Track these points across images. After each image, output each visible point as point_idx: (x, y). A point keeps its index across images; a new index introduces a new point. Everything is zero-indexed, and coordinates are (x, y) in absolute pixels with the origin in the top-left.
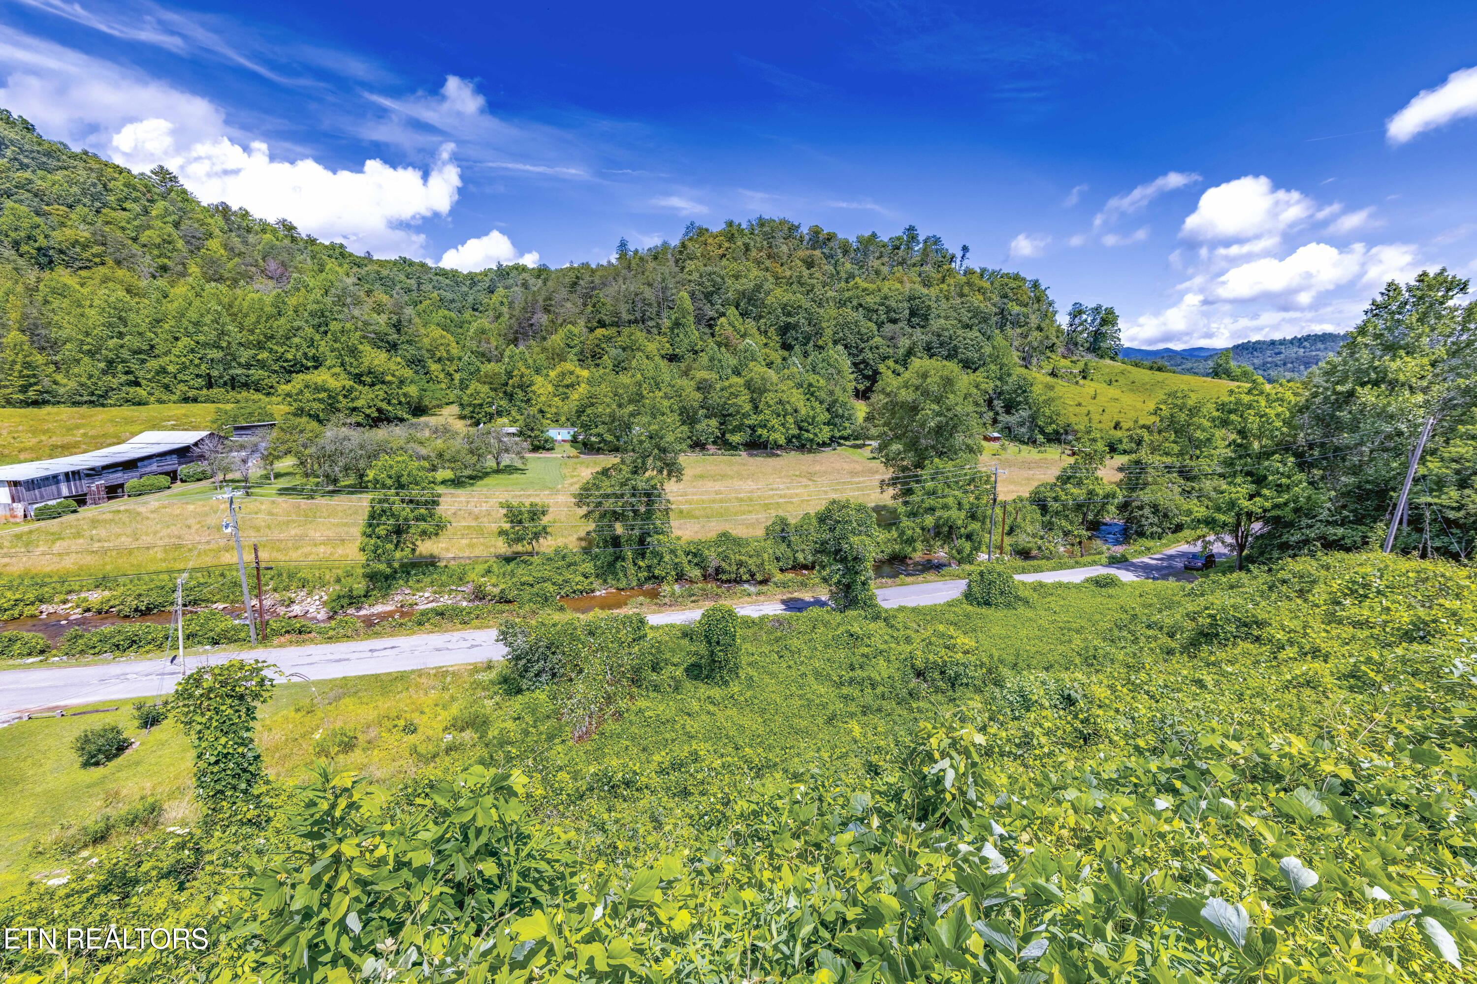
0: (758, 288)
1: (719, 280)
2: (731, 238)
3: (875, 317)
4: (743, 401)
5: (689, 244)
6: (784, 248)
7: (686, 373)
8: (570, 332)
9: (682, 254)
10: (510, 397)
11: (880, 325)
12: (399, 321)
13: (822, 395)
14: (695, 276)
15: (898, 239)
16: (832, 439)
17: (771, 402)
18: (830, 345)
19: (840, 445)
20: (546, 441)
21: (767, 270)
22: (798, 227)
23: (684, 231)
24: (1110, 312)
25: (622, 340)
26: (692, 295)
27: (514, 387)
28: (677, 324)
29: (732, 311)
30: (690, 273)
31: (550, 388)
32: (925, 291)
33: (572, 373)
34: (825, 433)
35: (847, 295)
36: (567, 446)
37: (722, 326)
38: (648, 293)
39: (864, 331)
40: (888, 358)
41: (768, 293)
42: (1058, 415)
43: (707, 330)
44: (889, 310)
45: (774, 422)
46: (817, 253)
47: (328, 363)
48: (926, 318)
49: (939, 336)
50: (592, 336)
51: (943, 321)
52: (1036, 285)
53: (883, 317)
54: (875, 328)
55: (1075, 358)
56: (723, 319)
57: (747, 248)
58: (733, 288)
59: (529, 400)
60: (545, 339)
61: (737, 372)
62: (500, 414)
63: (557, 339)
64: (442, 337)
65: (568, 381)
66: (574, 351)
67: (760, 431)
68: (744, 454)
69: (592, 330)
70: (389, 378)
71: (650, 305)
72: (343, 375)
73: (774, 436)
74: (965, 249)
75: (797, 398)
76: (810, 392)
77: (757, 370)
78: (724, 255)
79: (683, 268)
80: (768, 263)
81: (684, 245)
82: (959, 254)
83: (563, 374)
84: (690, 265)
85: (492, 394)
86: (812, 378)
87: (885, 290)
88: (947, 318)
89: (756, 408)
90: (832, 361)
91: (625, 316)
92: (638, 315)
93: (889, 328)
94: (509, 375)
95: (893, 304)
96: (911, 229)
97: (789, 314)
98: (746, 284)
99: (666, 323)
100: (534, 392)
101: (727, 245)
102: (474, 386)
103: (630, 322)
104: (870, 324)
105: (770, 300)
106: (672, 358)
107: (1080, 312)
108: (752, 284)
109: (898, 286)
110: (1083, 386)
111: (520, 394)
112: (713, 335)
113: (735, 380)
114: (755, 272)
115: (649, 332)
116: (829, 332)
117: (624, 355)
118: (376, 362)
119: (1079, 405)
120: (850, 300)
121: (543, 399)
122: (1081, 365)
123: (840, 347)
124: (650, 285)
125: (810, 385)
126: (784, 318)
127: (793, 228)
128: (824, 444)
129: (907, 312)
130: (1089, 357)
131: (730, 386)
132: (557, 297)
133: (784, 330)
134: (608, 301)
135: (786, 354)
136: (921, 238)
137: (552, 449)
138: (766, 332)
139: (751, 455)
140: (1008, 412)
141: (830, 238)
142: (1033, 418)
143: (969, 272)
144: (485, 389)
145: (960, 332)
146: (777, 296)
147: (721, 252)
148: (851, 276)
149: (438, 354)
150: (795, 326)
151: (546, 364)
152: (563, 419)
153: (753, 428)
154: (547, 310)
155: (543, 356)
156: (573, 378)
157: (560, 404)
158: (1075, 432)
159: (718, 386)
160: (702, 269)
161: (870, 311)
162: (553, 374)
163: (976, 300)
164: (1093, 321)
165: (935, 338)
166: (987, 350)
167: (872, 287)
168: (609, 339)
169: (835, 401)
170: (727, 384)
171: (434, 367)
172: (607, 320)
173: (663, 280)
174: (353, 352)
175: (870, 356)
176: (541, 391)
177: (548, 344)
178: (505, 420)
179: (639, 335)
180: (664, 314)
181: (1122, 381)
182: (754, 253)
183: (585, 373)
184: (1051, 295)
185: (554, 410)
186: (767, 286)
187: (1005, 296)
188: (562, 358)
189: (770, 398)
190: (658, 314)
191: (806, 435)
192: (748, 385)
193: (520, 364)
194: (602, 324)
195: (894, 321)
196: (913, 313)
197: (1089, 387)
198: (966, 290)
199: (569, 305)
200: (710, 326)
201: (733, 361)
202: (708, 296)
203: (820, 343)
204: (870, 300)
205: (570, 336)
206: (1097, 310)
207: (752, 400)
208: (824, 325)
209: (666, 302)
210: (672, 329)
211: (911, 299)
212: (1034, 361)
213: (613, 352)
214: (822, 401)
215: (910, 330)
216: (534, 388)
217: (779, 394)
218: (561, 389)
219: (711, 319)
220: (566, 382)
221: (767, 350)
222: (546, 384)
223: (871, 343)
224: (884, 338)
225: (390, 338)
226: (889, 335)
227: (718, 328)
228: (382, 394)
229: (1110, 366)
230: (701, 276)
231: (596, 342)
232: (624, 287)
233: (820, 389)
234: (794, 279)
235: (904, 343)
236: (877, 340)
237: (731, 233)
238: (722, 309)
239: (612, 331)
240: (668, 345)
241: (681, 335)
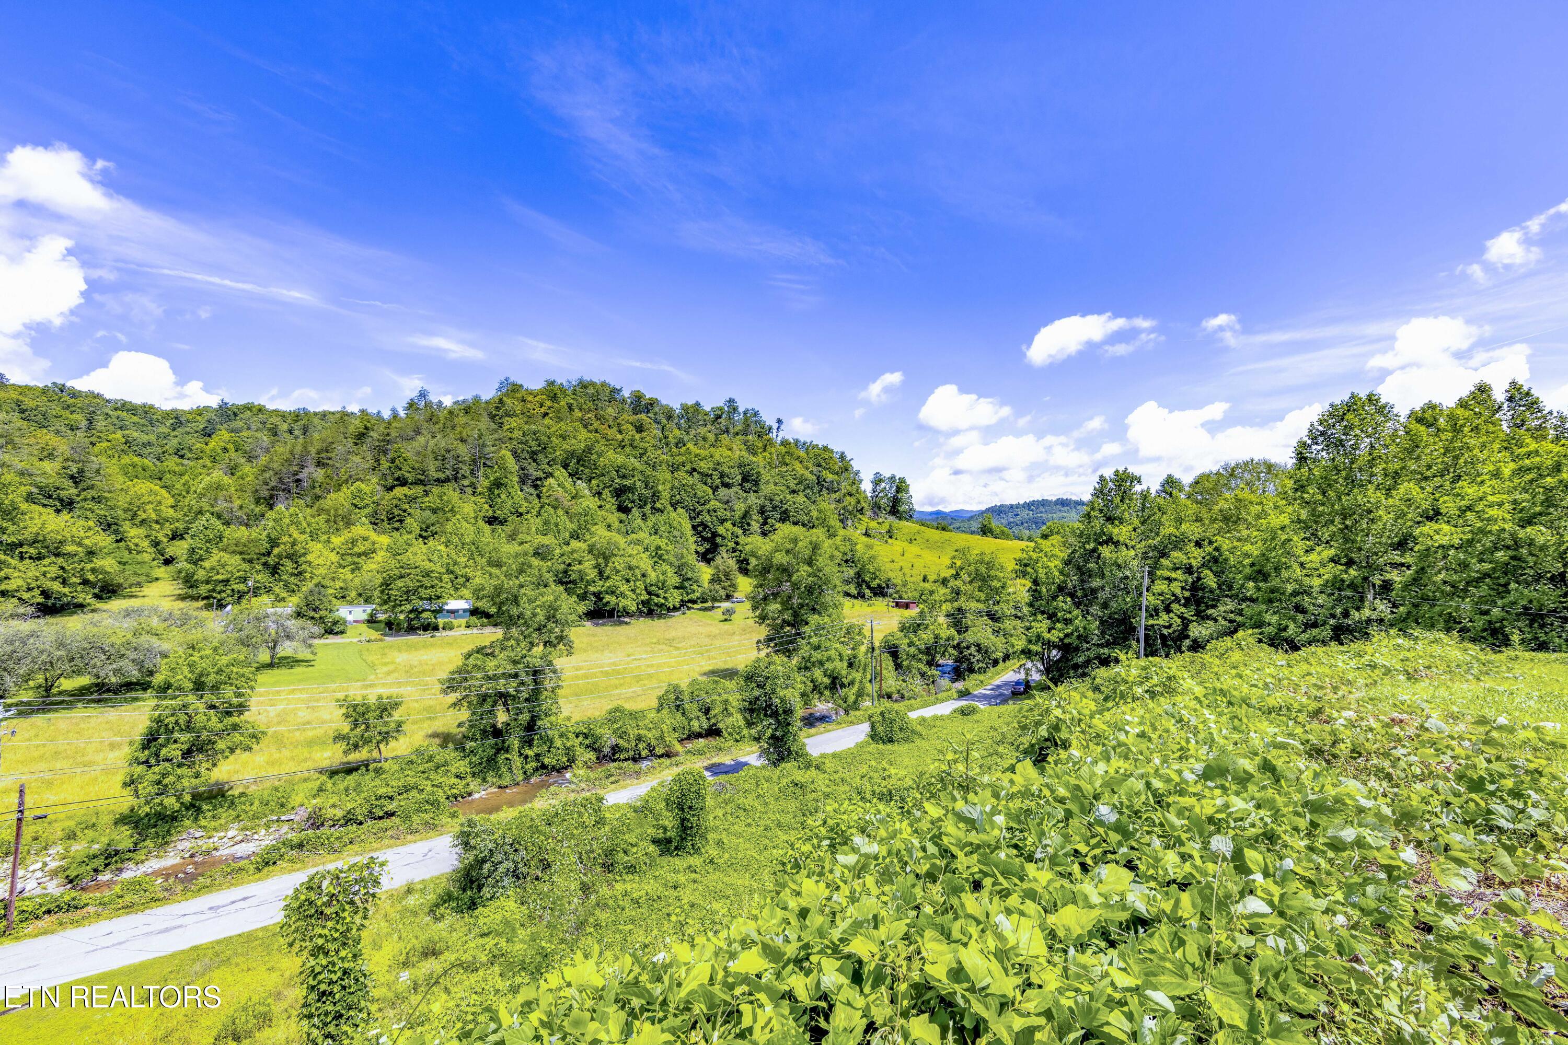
0: (589, 449)
1: (544, 438)
2: (554, 398)
3: (709, 481)
4: (588, 567)
5: (507, 400)
7: (512, 537)
8: (360, 491)
9: (497, 411)
10: (274, 570)
11: (715, 489)
12: (81, 472)
13: (671, 558)
14: (517, 434)
15: (720, 409)
16: (683, 603)
17: (619, 568)
18: (669, 508)
19: (689, 608)
20: (335, 623)
21: (596, 431)
22: (620, 390)
23: (497, 386)
24: (902, 480)
25: (430, 501)
26: (515, 453)
27: (280, 557)
28: (498, 484)
29: (560, 473)
30: (511, 430)
31: (334, 557)
32: (751, 458)
33: (365, 539)
34: (675, 598)
35: (681, 459)
36: (364, 627)
37: (551, 487)
38: (464, 451)
39: (700, 494)
40: (726, 520)
41: (600, 455)
42: (879, 570)
43: (532, 491)
44: (722, 475)
45: (624, 588)
46: (643, 417)
48: (756, 483)
49: (771, 500)
50: (388, 495)
51: (772, 487)
52: (842, 456)
53: (718, 482)
54: (710, 491)
55: (880, 520)
56: (551, 480)
57: (570, 408)
58: (560, 448)
59: (300, 573)
60: (317, 498)
61: (578, 537)
62: (256, 592)
63: (338, 499)
64: (151, 492)
65: (360, 549)
66: (366, 511)
67: (607, 598)
68: (588, 624)
69: (391, 489)
70: (70, 548)
71: (464, 462)
73: (623, 602)
74: (779, 421)
75: (644, 562)
76: (658, 555)
77: (601, 535)
78: (546, 414)
79: (501, 425)
80: (597, 424)
81: (501, 402)
82: (775, 426)
83: (354, 542)
84: (510, 422)
85: (246, 566)
86: (658, 541)
87: (717, 457)
88: (776, 484)
89: (601, 573)
90: (675, 524)
91: (434, 475)
92: (449, 473)
93: (723, 491)
95: (726, 470)
96: (731, 401)
97: (624, 477)
98: (575, 445)
99: (483, 484)
100: (310, 563)
101: (549, 404)
102: (215, 556)
103: (438, 480)
104: (705, 488)
105: (602, 462)
106: (492, 521)
107: (881, 481)
108: (582, 445)
109: (729, 453)
110: (891, 545)
111: (289, 566)
112: (539, 497)
113: (576, 544)
114: (583, 434)
115: (463, 492)
116: (666, 495)
117: (433, 518)
118: (49, 528)
119: (893, 561)
120: (683, 464)
121: (322, 571)
122: (886, 527)
123: (680, 510)
124: (463, 441)
125: (658, 548)
126: (618, 480)
127: (615, 391)
128: (675, 609)
129: (739, 477)
130: (891, 519)
131: (571, 552)
132: (340, 449)
133: (620, 492)
134: (408, 454)
135: (623, 516)
136: (741, 410)
137: (343, 632)
138: (600, 494)
139: (597, 625)
141: (652, 403)
142: (859, 575)
143: (785, 443)
144: (234, 561)
145: (789, 497)
146: (611, 458)
147: (543, 410)
148: (680, 443)
149: (143, 515)
150: (631, 489)
151: (324, 527)
152: (353, 594)
153: (598, 596)
154: (319, 464)
155: (321, 519)
156: (368, 545)
157: (350, 576)
158: (895, 585)
159: (558, 551)
160: (526, 427)
161: (705, 477)
162: (337, 540)
163: (798, 469)
164: (891, 488)
165: (767, 503)
166: (815, 514)
167: (704, 453)
168: (412, 499)
169: (682, 564)
170: (566, 549)
171: (133, 533)
172: (410, 477)
173: (480, 437)
175: (709, 518)
176: (320, 561)
177: (325, 503)
178: (265, 598)
179: (451, 493)
180: (482, 471)
181: (920, 540)
183: (384, 540)
184: (856, 465)
185: (339, 584)
186: (598, 447)
187: (819, 465)
188: (349, 523)
189: (618, 562)
190: (473, 473)
191: (656, 600)
192: (592, 550)
193: (292, 529)
194: (402, 482)
195: (727, 486)
196: (745, 479)
197: (897, 546)
198: (787, 459)
199: (357, 459)
200: (536, 487)
201: (572, 525)
202: (533, 455)
203: (658, 505)
204: (703, 466)
205: (359, 494)
206: (892, 479)
207: (597, 566)
208: (660, 488)
209: (479, 461)
210: (490, 489)
211: (741, 466)
212: (849, 523)
213: (418, 514)
214: (671, 564)
215: (744, 495)
216: (309, 558)
217: (627, 559)
218: (349, 559)
219: (537, 479)
220: (356, 550)
221: (603, 513)
222: (326, 552)
223: (708, 506)
224: (720, 501)
225: (64, 494)
226: (725, 499)
227: (545, 490)
228: (53, 571)
229: (908, 527)
230: (524, 435)
231: (395, 502)
232: (432, 442)
233: (668, 552)
234: (627, 442)
235: (740, 507)
236: (714, 504)
237: (553, 392)
238: (549, 469)
239: (418, 490)
240: (486, 507)
241: (503, 496)
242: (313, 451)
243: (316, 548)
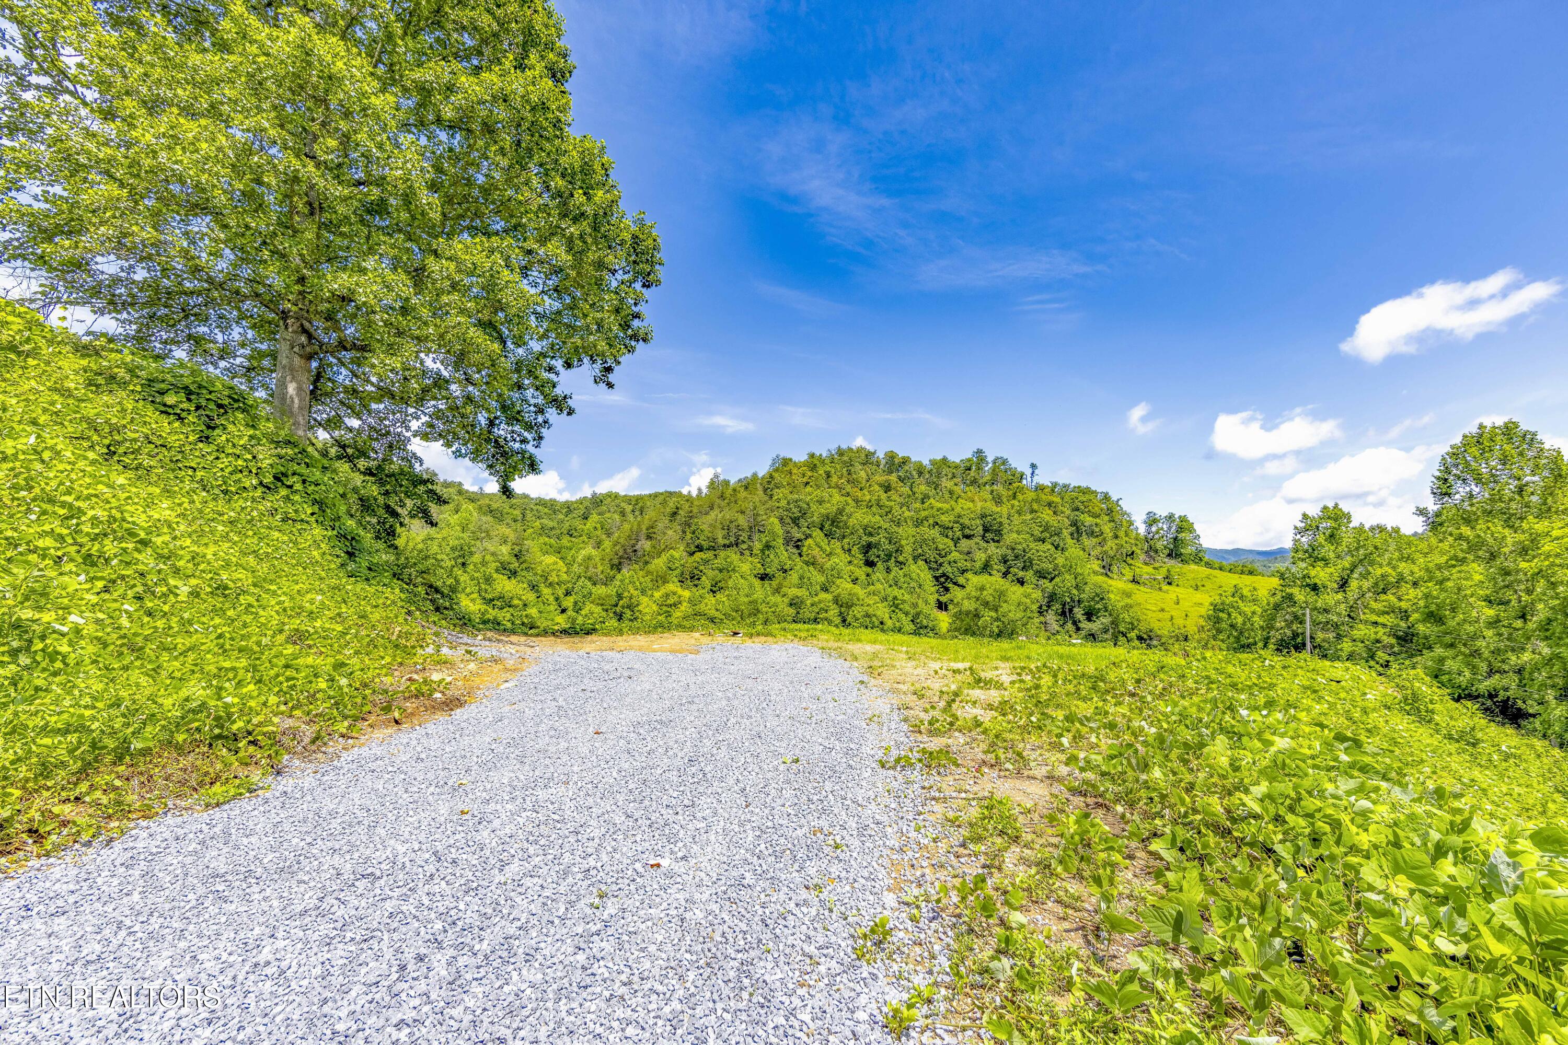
0: (841, 512)
1: (805, 506)
2: (814, 468)
3: (950, 534)
4: (833, 615)
5: (776, 475)
6: (863, 474)
7: (777, 591)
8: (672, 556)
9: (769, 485)
10: (620, 617)
11: (956, 542)
12: (520, 551)
13: (906, 607)
14: (783, 503)
15: (969, 460)
17: (858, 616)
18: (911, 561)
21: (848, 494)
22: (875, 453)
23: (770, 462)
24: (1183, 519)
25: (718, 562)
26: (781, 519)
27: (623, 607)
28: (768, 546)
29: (817, 533)
30: (778, 500)
31: (655, 608)
32: (997, 509)
33: (674, 594)
35: (924, 514)
37: (809, 547)
38: (742, 521)
39: (941, 547)
40: (966, 571)
41: (849, 516)
42: (1138, 620)
43: (795, 550)
44: (963, 527)
46: (893, 478)
47: (468, 590)
48: (999, 532)
49: (1013, 549)
50: (691, 560)
51: (1015, 535)
52: (1106, 497)
53: (959, 534)
54: (951, 544)
55: (1157, 565)
56: (810, 541)
57: (828, 475)
58: (817, 513)
59: (635, 619)
60: (647, 563)
61: (825, 589)
63: (659, 563)
64: (555, 563)
65: (671, 601)
66: (676, 572)
69: (692, 554)
70: (516, 602)
71: (743, 530)
72: (479, 601)
74: (1033, 466)
75: (883, 612)
76: (894, 605)
77: (844, 586)
78: (807, 483)
79: (771, 497)
80: (848, 488)
81: (771, 477)
82: (1028, 472)
83: (667, 595)
84: (778, 493)
85: (604, 614)
86: (896, 592)
87: (958, 510)
88: (1018, 533)
89: (844, 621)
90: (914, 575)
91: (721, 541)
92: (732, 539)
93: (964, 543)
94: (620, 596)
95: (967, 522)
96: (979, 452)
97: (871, 534)
98: (830, 508)
99: (758, 546)
100: (640, 612)
101: (810, 474)
102: (588, 607)
103: (724, 546)
104: (946, 540)
105: (852, 522)
106: (763, 577)
107: (1155, 521)
108: (835, 509)
109: (971, 505)
110: (1167, 592)
111: (628, 614)
112: (800, 555)
113: (823, 595)
114: (837, 497)
115: (742, 554)
116: (908, 549)
117: (720, 576)
118: (507, 588)
119: (1162, 610)
120: (926, 518)
121: (648, 617)
122: (1163, 572)
123: (921, 563)
124: (743, 512)
125: (895, 598)
126: (865, 538)
127: (869, 455)
129: (981, 528)
130: (1171, 563)
131: (820, 602)
132: (660, 525)
133: (867, 548)
134: (704, 527)
135: (869, 570)
136: (990, 459)
138: (849, 550)
140: (1089, 620)
141: (905, 461)
142: (1115, 623)
143: (1040, 488)
144: (598, 610)
145: (1032, 545)
146: (859, 517)
147: (805, 480)
148: (926, 497)
149: (551, 579)
150: (877, 545)
151: (650, 585)
154: (649, 537)
155: (648, 579)
156: (675, 599)
157: (664, 621)
158: (1159, 637)
159: (808, 602)
160: (790, 497)
161: (945, 530)
162: (657, 595)
163: (1046, 515)
164: (1170, 528)
165: (1009, 552)
166: (1060, 561)
167: (946, 506)
168: (706, 562)
169: (918, 614)
170: (816, 599)
171: (546, 591)
172: (705, 544)
173: (754, 508)
174: (488, 580)
175: (950, 569)
176: (647, 610)
177: (651, 567)
179: (733, 556)
180: (756, 537)
181: (1209, 586)
182: (834, 479)
183: (686, 594)
184: (1125, 505)
186: (848, 510)
187: (1077, 509)
188: (665, 582)
189: (857, 611)
190: (750, 538)
192: (836, 601)
193: (630, 587)
194: (700, 548)
195: (968, 537)
196: (986, 530)
197: (1172, 592)
198: (1035, 506)
199: (670, 532)
200: (798, 547)
201: (821, 579)
202: (795, 521)
203: (901, 559)
204: (945, 519)
205: (672, 559)
206: (1170, 517)
207: (840, 614)
208: (903, 542)
209: (756, 527)
210: (762, 551)
211: (983, 516)
212: (1115, 568)
213: (710, 573)
214: (907, 614)
215: (985, 545)
216: (640, 608)
217: (865, 608)
218: (665, 608)
219: (799, 540)
220: (669, 602)
221: (852, 568)
222: (651, 603)
223: (949, 557)
224: (961, 552)
225: (512, 566)
226: (966, 550)
227: (805, 549)
228: (508, 616)
229: (1193, 571)
230: (788, 503)
231: (695, 564)
232: (720, 516)
233: (904, 602)
234: (873, 502)
235: (980, 557)
236: (955, 555)
237: (813, 463)
238: (808, 532)
239: (709, 555)
240: (759, 566)
241: (772, 556)
242: (644, 527)
243: (644, 600)
